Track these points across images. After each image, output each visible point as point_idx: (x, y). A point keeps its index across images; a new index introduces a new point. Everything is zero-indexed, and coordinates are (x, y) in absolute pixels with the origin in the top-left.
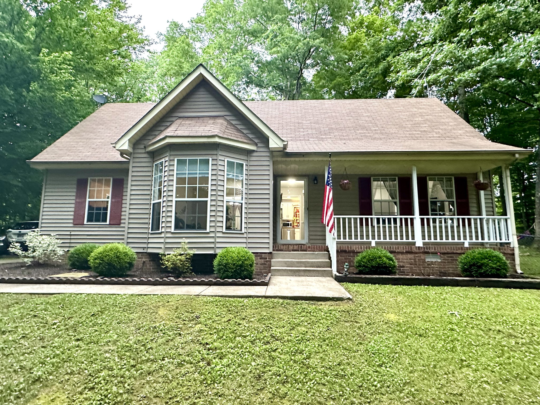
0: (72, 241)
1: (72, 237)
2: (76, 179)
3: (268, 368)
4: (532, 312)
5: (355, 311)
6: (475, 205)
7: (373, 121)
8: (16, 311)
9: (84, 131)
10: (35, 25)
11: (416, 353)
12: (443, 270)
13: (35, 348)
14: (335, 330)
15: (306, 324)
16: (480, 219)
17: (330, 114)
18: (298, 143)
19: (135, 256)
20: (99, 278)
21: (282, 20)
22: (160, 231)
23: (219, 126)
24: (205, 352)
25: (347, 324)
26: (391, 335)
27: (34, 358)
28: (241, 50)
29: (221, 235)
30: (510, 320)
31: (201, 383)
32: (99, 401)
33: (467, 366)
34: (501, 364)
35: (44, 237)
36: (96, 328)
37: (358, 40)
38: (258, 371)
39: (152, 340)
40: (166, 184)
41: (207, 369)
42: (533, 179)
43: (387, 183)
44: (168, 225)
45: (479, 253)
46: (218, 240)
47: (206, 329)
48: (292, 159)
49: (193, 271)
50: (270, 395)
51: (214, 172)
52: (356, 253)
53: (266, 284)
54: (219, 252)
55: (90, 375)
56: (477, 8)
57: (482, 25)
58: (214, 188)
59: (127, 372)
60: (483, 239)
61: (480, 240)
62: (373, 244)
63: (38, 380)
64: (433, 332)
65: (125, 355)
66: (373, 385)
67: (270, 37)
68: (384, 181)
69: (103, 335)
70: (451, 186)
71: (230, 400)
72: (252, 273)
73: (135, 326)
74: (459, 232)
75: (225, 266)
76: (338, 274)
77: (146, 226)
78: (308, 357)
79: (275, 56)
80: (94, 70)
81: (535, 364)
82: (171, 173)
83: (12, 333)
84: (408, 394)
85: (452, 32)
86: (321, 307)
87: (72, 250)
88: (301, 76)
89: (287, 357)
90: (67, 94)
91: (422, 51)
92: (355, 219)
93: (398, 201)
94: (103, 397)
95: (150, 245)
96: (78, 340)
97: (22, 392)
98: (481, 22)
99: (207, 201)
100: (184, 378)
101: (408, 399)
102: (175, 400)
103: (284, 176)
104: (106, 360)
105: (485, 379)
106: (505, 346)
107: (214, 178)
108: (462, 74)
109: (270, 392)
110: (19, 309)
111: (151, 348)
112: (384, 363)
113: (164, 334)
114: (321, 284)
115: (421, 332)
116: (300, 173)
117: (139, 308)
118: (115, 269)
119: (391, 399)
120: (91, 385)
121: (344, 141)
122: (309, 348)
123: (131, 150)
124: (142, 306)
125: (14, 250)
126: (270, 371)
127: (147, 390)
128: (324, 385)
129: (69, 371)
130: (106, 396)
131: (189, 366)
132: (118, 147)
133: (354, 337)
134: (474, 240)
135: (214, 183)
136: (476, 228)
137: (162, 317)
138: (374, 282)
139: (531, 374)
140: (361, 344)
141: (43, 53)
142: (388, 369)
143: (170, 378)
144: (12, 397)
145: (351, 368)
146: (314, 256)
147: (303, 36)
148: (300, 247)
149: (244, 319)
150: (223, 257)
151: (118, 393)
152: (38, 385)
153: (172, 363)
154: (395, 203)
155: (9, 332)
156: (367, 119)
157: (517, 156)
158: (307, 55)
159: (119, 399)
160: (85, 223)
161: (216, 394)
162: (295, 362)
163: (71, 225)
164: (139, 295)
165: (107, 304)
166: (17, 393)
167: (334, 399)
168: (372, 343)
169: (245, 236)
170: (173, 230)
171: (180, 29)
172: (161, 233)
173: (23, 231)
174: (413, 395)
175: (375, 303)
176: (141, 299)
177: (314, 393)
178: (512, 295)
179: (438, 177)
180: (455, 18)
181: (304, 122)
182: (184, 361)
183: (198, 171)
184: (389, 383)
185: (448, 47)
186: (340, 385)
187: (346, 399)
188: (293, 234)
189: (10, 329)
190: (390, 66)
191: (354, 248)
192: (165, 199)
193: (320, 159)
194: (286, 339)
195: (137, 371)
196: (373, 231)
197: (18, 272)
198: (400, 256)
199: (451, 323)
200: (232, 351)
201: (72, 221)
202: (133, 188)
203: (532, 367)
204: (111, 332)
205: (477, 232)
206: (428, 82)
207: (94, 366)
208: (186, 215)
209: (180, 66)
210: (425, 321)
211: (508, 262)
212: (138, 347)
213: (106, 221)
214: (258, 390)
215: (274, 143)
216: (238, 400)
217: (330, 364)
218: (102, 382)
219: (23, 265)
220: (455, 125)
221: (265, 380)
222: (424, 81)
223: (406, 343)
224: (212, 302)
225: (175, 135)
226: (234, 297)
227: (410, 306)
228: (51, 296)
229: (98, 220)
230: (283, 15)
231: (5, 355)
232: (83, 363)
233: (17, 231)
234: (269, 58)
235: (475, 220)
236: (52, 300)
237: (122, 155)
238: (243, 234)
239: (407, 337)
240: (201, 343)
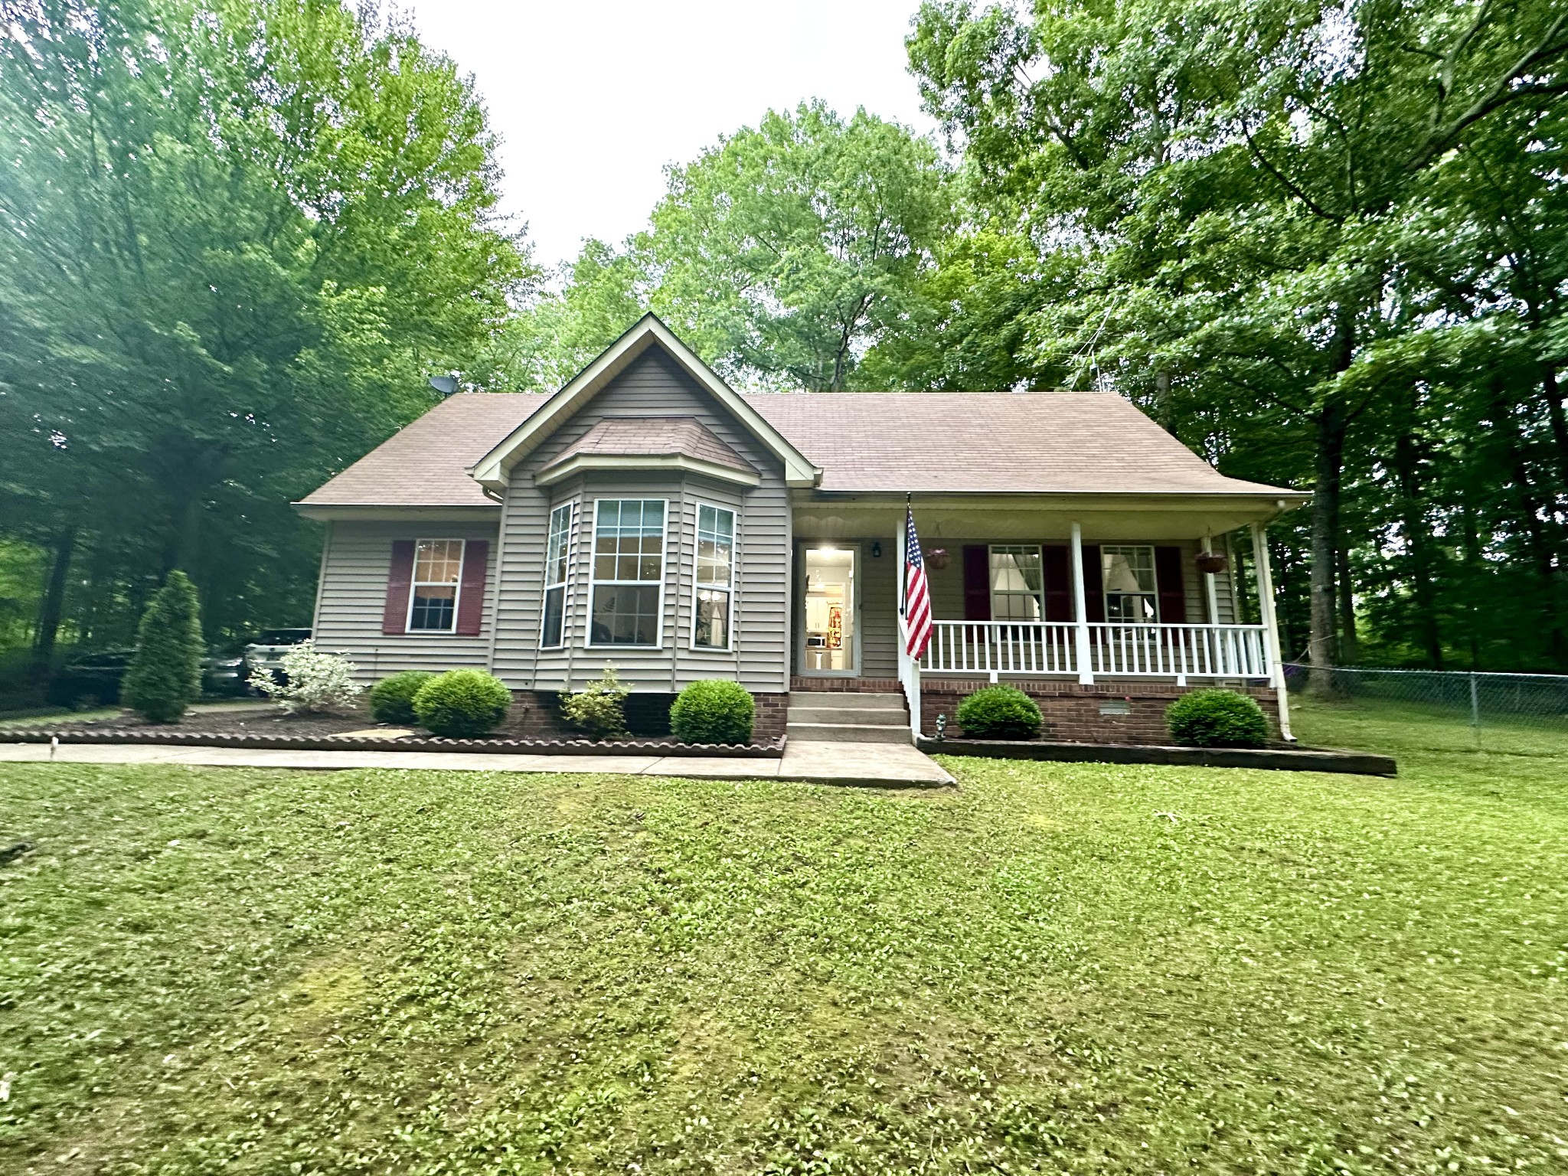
0: (379, 667)
1: (380, 659)
2: (389, 540)
3: (790, 921)
4: (1324, 814)
5: (965, 807)
6: (1196, 603)
7: (991, 436)
8: (259, 801)
9: (409, 447)
10: (316, 235)
11: (1097, 893)
12: (1134, 732)
13: (297, 876)
14: (925, 846)
15: (865, 833)
16: (1208, 630)
17: (905, 421)
18: (842, 474)
19: (509, 696)
20: (434, 740)
21: (809, 239)
22: (561, 647)
23: (684, 436)
24: (656, 887)
25: (951, 835)
26: (1041, 857)
27: (297, 897)
28: (727, 297)
29: (685, 655)
30: (1282, 830)
31: (651, 949)
32: (433, 985)
33: (1204, 920)
34: (1274, 917)
35: (321, 657)
36: (427, 837)
37: (957, 281)
38: (769, 927)
39: (545, 862)
40: (574, 550)
41: (661, 921)
42: (1301, 559)
43: (1021, 558)
44: (579, 634)
45: (1209, 699)
46: (680, 666)
47: (658, 841)
48: (831, 505)
49: (627, 727)
50: (797, 977)
51: (674, 529)
52: (957, 697)
53: (779, 755)
54: (681, 689)
55: (414, 932)
56: (1193, 219)
57: (1203, 252)
58: (673, 559)
59: (493, 927)
60: (1214, 670)
61: (1209, 673)
62: (994, 679)
63: (303, 941)
64: (1127, 852)
65: (488, 892)
66: (1013, 957)
67: (786, 271)
68: (1014, 554)
69: (442, 851)
70: (1149, 566)
71: (712, 985)
72: (748, 732)
73: (509, 834)
74: (1165, 657)
75: (694, 718)
76: (923, 738)
77: (533, 636)
78: (873, 900)
79: (795, 308)
80: (430, 326)
81: (1343, 917)
82: (586, 529)
83: (250, 846)
84: (1087, 974)
85: (1144, 266)
86: (893, 800)
87: (378, 685)
88: (846, 349)
89: (829, 898)
90: (374, 373)
91: (1086, 302)
92: (958, 628)
93: (1042, 592)
94: (441, 978)
95: (539, 676)
96: (389, 861)
97: (268, 965)
98: (1202, 248)
99: (657, 587)
100: (613, 941)
101: (1088, 987)
102: (596, 984)
103: (813, 541)
104: (449, 902)
105: (1245, 946)
106: (1277, 881)
107: (673, 539)
108: (1165, 347)
109: (797, 970)
110: (267, 798)
111: (543, 879)
112: (1031, 912)
113: (570, 850)
114: (890, 756)
115: (1104, 851)
116: (845, 535)
117: (517, 798)
118: (466, 721)
119: (1051, 986)
120: (416, 953)
121: (935, 473)
122: (874, 880)
123: (505, 482)
124: (524, 793)
125: (257, 683)
126: (794, 926)
127: (535, 964)
128: (910, 956)
129: (369, 924)
130: (447, 976)
131: (622, 915)
132: (479, 474)
133: (965, 860)
134: (1197, 673)
135: (673, 549)
136: (1201, 650)
137: (564, 817)
138: (997, 753)
139: (1337, 936)
140: (980, 873)
141: (326, 290)
142: (1041, 924)
143: (585, 940)
144: (245, 977)
145: (963, 922)
146: (873, 701)
147: (850, 270)
148: (845, 685)
149: (735, 822)
150: (690, 698)
151: (473, 969)
152: (303, 953)
153: (589, 909)
154: (1037, 598)
155: (244, 843)
156: (978, 430)
157: (1281, 504)
158: (858, 307)
159: (474, 982)
160: (407, 630)
161: (684, 973)
162: (846, 908)
163: (378, 634)
164: (517, 773)
165: (452, 789)
166: (257, 968)
167: (932, 986)
168: (1003, 873)
169: (734, 658)
170: (587, 645)
171: (606, 255)
172: (562, 651)
173: (279, 648)
174: (1098, 976)
175: (1004, 793)
176: (521, 781)
177: (890, 973)
178: (1278, 781)
179: (1123, 546)
180: (1150, 238)
181: (854, 434)
182: (613, 905)
183: (640, 527)
184: (1045, 954)
185: (1137, 294)
186: (944, 957)
187: (959, 984)
188: (828, 661)
189: (246, 838)
190: (1021, 331)
191: (954, 686)
192: (572, 581)
193: (888, 505)
194: (825, 861)
195: (514, 924)
196: (994, 654)
197: (266, 726)
198: (1048, 704)
199: (1161, 835)
200: (713, 885)
201: (379, 627)
202: (508, 559)
203: (1337, 924)
204: (459, 845)
205: (1201, 658)
206: (1099, 362)
207: (422, 913)
208: (614, 614)
209: (604, 327)
210: (1109, 830)
211: (1267, 716)
212: (515, 875)
213: (449, 627)
214: (771, 965)
215: (796, 472)
216: (730, 986)
217: (920, 913)
218: (440, 946)
219: (276, 715)
220: (1155, 444)
221: (785, 944)
222: (1091, 361)
223: (1074, 873)
224: (669, 787)
225: (595, 451)
226: (714, 778)
227: (1076, 800)
228: (334, 773)
229: (432, 625)
230: (811, 230)
231: (233, 890)
232: (399, 907)
233: (266, 648)
234: (783, 313)
235: (1199, 632)
236: (337, 780)
237: (486, 492)
238: (729, 654)
239: (1075, 862)
240: (647, 870)
